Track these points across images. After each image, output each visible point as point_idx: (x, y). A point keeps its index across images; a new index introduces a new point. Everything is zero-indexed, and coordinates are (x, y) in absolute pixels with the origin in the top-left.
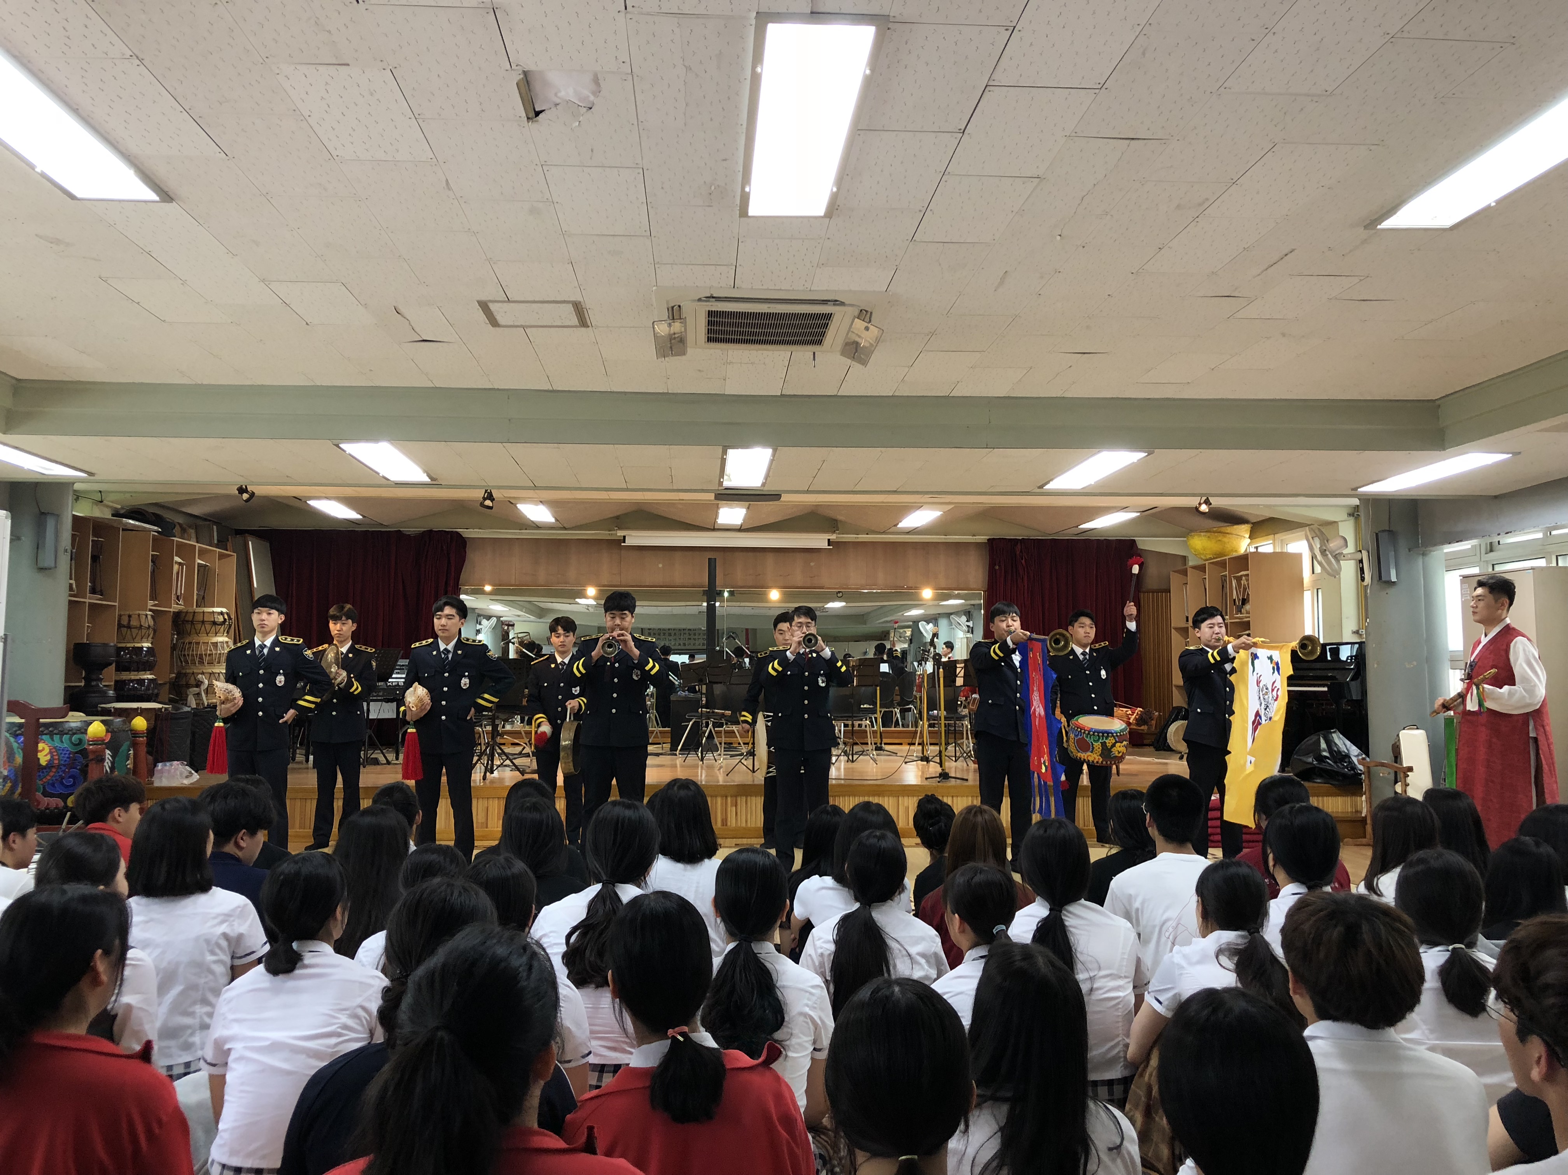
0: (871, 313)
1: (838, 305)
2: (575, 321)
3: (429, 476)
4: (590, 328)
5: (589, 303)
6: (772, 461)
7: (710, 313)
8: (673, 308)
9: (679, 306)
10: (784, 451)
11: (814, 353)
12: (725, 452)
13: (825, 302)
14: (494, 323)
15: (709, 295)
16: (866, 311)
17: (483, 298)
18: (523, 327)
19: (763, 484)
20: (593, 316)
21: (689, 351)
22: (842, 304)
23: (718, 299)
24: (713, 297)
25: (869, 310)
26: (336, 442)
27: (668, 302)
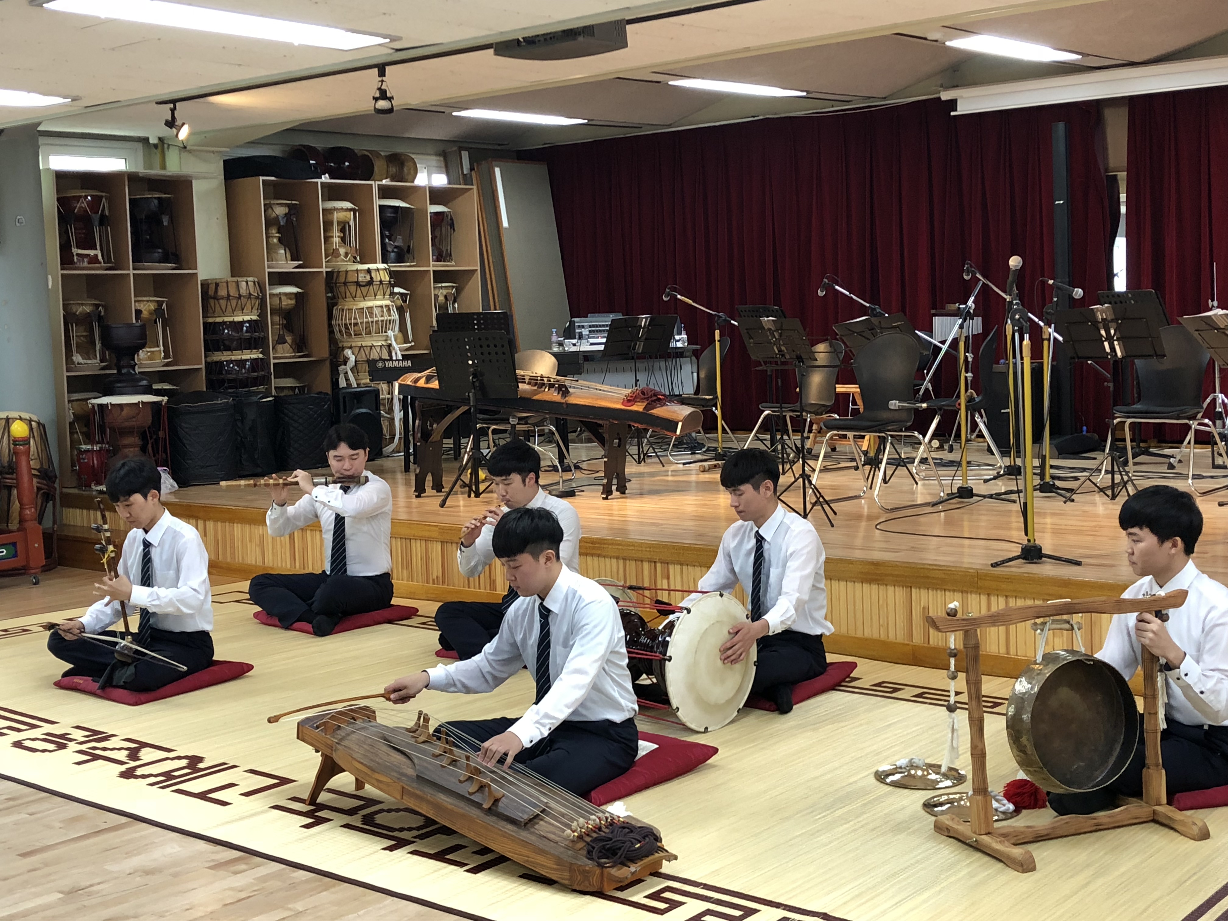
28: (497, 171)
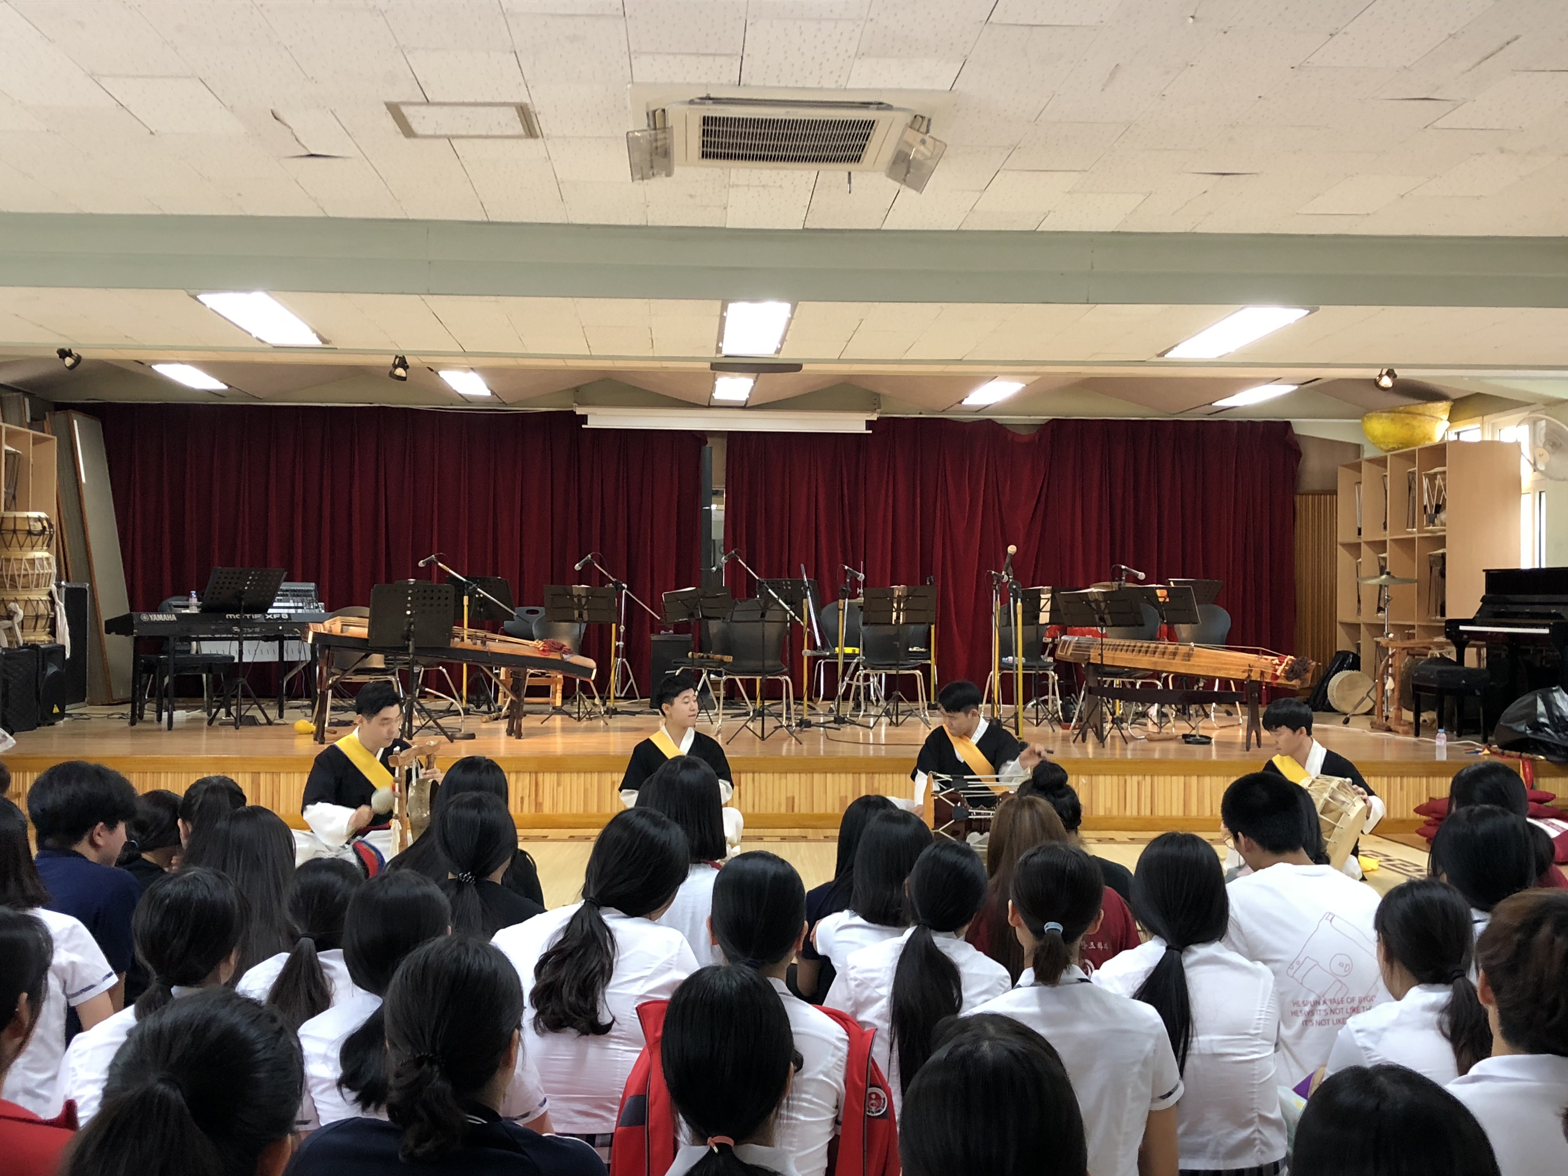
0: (929, 120)
1: (883, 109)
2: (519, 129)
3: (320, 337)
4: (540, 139)
5: (539, 105)
6: (790, 320)
7: (706, 120)
8: (654, 112)
9: (664, 110)
10: (805, 306)
11: (850, 173)
12: (724, 308)
13: (865, 105)
14: (408, 131)
15: (704, 95)
16: (923, 118)
17: (394, 99)
18: (449, 138)
19: (778, 351)
20: (544, 122)
21: (677, 170)
22: (889, 107)
23: (717, 101)
24: (710, 99)
25: (927, 116)
26: (192, 292)
27: (647, 105)
28: (75, 422)
